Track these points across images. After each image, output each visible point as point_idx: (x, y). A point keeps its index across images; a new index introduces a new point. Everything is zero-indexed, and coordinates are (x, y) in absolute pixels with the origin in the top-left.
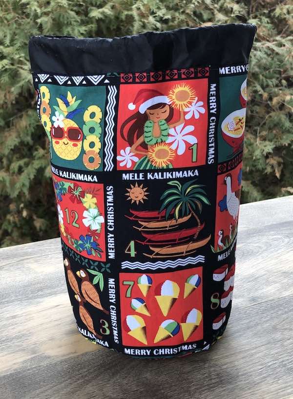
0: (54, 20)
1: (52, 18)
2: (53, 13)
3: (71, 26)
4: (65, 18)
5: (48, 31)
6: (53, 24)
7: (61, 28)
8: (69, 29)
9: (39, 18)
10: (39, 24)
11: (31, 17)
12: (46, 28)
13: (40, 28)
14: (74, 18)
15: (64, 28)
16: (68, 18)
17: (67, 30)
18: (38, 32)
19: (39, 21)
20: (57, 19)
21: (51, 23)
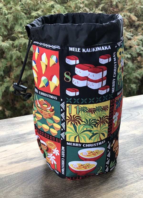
0: (14, 16)
1: (13, 15)
2: (13, 13)
3: (23, 20)
4: (19, 16)
5: (11, 22)
6: (14, 18)
7: (18, 20)
8: (21, 21)
9: (7, 15)
10: (7, 18)
11: (3, 15)
12: (10, 20)
13: (7, 20)
14: (24, 16)
15: (19, 20)
16: (20, 16)
17: (20, 21)
18: (7, 22)
19: (6, 17)
20: (15, 16)
21: (12, 18)
